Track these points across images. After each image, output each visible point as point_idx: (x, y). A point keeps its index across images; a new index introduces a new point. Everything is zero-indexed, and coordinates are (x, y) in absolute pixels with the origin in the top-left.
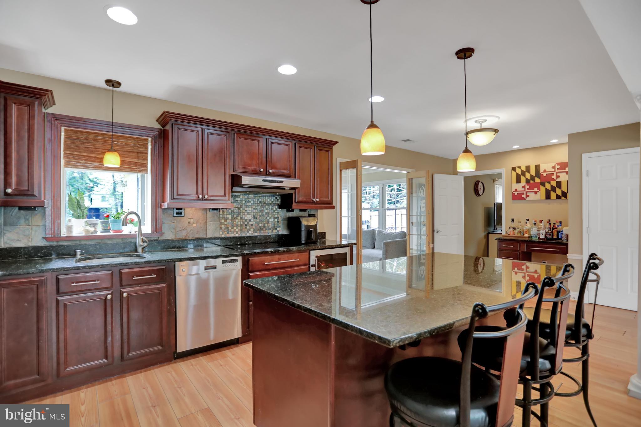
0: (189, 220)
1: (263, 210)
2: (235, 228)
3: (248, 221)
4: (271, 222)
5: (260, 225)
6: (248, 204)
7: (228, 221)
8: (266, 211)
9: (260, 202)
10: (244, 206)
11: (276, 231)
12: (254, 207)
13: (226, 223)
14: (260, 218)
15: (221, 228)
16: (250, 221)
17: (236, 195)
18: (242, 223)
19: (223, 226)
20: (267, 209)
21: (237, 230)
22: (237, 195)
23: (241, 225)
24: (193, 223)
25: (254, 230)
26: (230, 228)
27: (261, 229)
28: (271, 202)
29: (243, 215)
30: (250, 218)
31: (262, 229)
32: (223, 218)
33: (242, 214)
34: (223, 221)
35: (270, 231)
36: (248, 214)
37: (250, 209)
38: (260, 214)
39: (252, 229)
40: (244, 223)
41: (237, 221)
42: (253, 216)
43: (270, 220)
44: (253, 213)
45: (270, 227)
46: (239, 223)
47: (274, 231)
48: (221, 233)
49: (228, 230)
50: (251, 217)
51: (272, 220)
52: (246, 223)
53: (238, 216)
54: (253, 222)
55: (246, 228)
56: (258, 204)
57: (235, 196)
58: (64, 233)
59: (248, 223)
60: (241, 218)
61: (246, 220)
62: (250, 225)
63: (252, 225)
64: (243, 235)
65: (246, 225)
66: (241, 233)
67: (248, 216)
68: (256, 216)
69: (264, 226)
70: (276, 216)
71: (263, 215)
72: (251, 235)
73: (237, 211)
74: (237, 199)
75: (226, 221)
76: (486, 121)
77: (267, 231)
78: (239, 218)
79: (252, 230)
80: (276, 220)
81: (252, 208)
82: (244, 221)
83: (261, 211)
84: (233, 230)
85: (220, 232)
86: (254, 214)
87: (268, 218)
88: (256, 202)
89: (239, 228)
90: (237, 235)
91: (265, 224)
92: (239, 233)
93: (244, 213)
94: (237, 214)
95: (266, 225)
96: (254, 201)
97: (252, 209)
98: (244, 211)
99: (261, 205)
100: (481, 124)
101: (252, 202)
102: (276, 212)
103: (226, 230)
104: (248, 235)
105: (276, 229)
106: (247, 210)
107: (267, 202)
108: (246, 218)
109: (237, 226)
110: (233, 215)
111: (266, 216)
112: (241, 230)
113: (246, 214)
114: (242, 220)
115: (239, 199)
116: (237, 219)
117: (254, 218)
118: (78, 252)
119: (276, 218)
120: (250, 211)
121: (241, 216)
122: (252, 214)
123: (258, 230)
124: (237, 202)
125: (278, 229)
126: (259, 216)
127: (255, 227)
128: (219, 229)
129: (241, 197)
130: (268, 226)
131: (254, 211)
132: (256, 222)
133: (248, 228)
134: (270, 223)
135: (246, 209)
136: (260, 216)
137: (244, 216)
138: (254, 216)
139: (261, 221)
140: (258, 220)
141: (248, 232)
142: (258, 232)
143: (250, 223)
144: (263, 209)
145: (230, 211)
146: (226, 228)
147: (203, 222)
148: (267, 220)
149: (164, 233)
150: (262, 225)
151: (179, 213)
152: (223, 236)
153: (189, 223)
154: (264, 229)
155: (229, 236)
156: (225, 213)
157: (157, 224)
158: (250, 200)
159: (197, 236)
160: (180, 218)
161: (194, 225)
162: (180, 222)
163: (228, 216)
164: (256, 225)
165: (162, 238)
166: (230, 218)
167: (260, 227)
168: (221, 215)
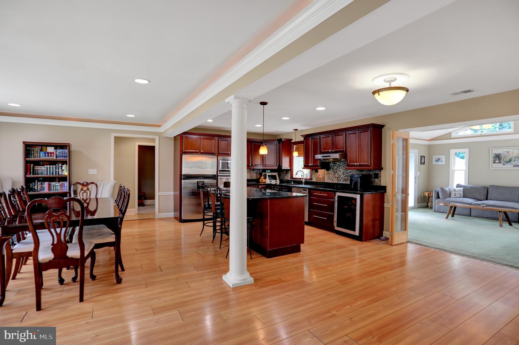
3: (340, 175)
5: (346, 178)
6: (340, 167)
7: (332, 175)
12: (343, 168)
14: (346, 174)
15: (330, 178)
16: (341, 175)
18: (338, 176)
21: (336, 180)
23: (338, 178)
25: (343, 180)
26: (333, 179)
30: (341, 174)
32: (331, 174)
33: (338, 172)
34: (331, 175)
36: (340, 172)
38: (346, 172)
40: (339, 176)
41: (336, 175)
48: (330, 180)
49: (332, 180)
54: (343, 176)
57: (335, 163)
58: (294, 176)
59: (340, 176)
60: (338, 174)
61: (339, 175)
63: (342, 178)
64: (338, 182)
65: (339, 178)
68: (344, 173)
71: (348, 173)
72: (342, 183)
78: (337, 174)
79: (342, 180)
90: (336, 182)
92: (337, 181)
94: (336, 172)
97: (342, 170)
98: (339, 171)
101: (342, 166)
103: (331, 179)
104: (340, 182)
108: (339, 174)
110: (334, 173)
111: (349, 173)
113: (339, 172)
126: (345, 173)
129: (338, 164)
131: (343, 171)
132: (344, 177)
133: (340, 179)
136: (346, 173)
138: (343, 173)
140: (345, 176)
142: (345, 181)
145: (333, 171)
146: (331, 178)
147: (323, 175)
148: (349, 175)
149: (312, 179)
150: (347, 178)
151: (317, 171)
152: (331, 182)
153: (320, 175)
154: (348, 180)
155: (332, 182)
156: (332, 172)
157: (311, 175)
158: (341, 165)
159: (322, 181)
160: (317, 173)
161: (321, 176)
162: (317, 175)
163: (332, 173)
164: (344, 178)
165: (312, 181)
166: (333, 174)
167: (346, 179)
168: (330, 172)
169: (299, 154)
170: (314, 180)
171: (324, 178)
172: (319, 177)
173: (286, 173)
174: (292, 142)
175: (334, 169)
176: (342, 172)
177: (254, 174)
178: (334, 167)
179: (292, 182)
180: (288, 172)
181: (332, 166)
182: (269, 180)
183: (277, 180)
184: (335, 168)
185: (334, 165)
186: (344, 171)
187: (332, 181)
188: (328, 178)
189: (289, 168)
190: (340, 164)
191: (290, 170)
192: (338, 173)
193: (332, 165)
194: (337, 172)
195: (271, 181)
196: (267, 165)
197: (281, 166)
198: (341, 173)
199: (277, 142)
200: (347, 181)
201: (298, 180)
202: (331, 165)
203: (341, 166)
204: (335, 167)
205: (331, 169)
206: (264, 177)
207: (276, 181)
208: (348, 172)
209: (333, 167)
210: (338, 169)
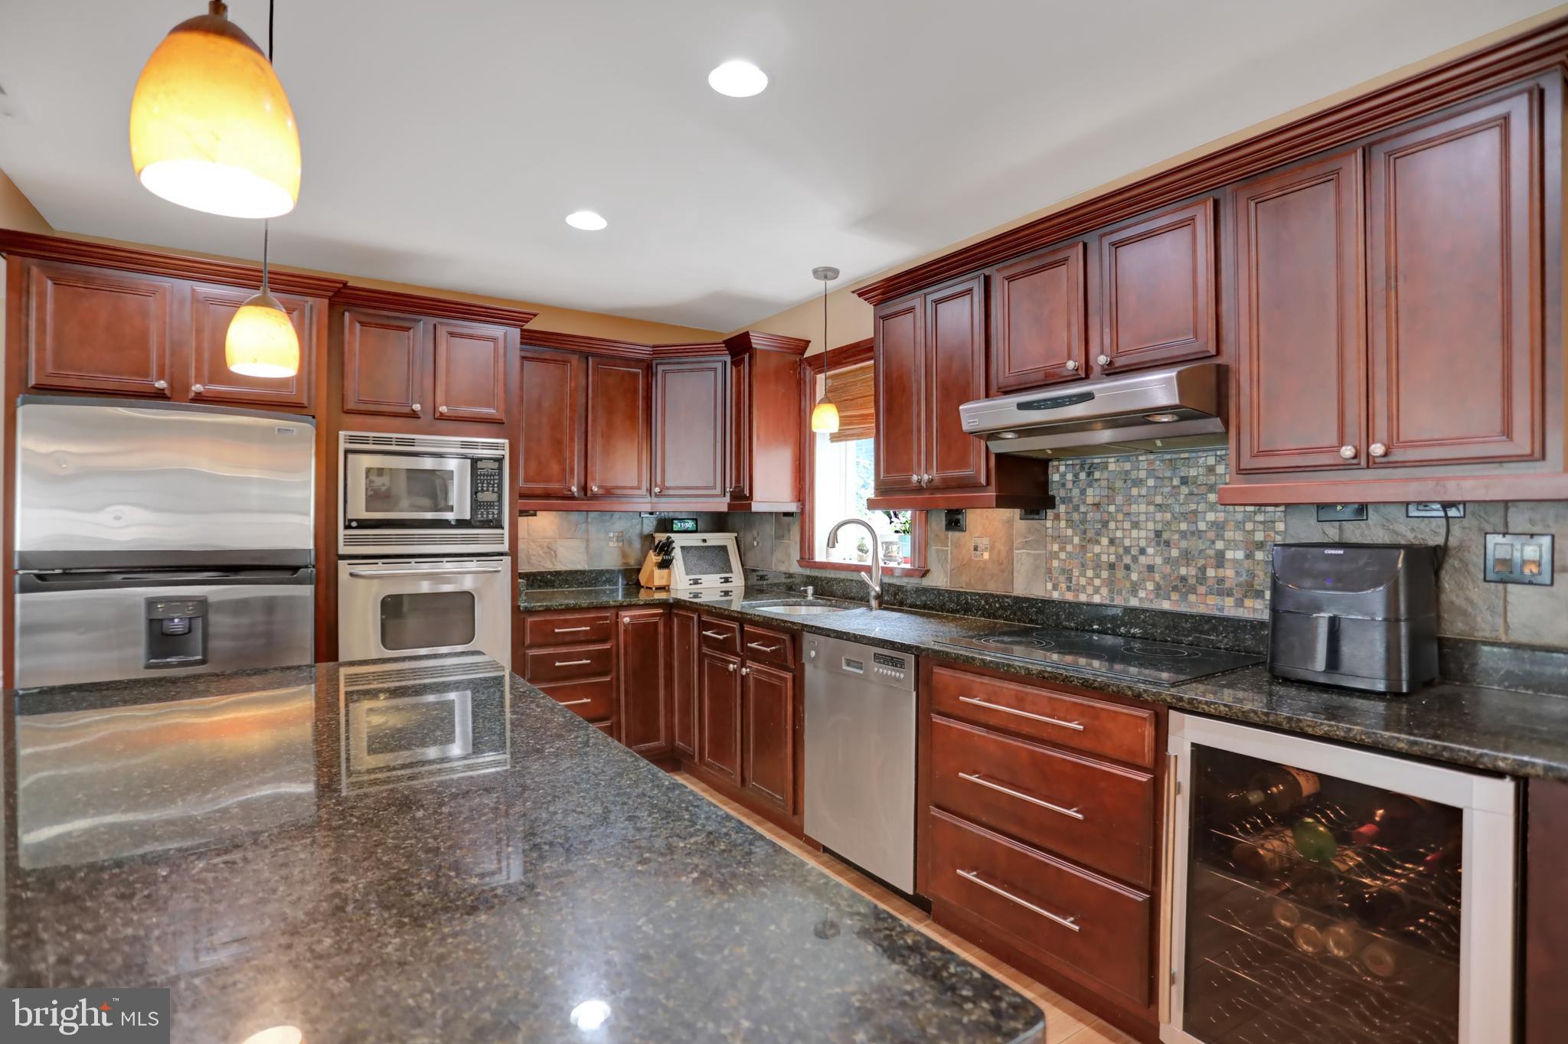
0: (976, 541)
1: (1195, 512)
2: (1090, 573)
3: (1135, 551)
4: (1235, 561)
5: (1183, 571)
6: (1135, 491)
7: (1069, 548)
8: (1211, 516)
9: (1184, 481)
10: (1119, 499)
12: (1159, 500)
13: (1063, 555)
14: (1184, 544)
15: (1049, 571)
16: (1142, 551)
17: (1096, 461)
18: (1113, 558)
19: (1055, 563)
20: (1212, 509)
21: (1097, 582)
22: (1099, 461)
23: (1112, 566)
25: (1158, 587)
26: (1076, 572)
27: (1183, 586)
29: (1117, 529)
30: (1143, 543)
31: (1193, 590)
32: (1057, 538)
33: (1112, 525)
34: (1056, 547)
35: (1229, 601)
36: (1136, 525)
37: (1143, 508)
38: (1184, 526)
39: (1148, 583)
40: (1119, 557)
41: (1097, 549)
42: (1152, 535)
43: (1229, 555)
44: (1155, 522)
45: (1228, 584)
46: (1104, 558)
47: (1248, 603)
48: (1049, 586)
49: (1070, 579)
50: (1146, 538)
51: (1240, 555)
52: (1127, 560)
54: (1153, 556)
55: (1127, 577)
56: (1174, 487)
57: (1092, 464)
58: (820, 556)
59: (1135, 559)
60: (1112, 542)
61: (1127, 550)
62: (1141, 569)
63: (1151, 568)
64: (1119, 602)
65: (1128, 567)
66: (1111, 591)
67: (1135, 533)
68: (1165, 536)
69: (1202, 578)
70: (1259, 536)
71: (1199, 534)
72: (1146, 605)
75: (1062, 549)
77: (1212, 600)
78: (1105, 541)
79: (1150, 586)
81: (1148, 504)
82: (1121, 550)
83: (1185, 517)
84: (1083, 581)
85: (1046, 581)
86: (1159, 527)
88: (1167, 483)
89: (1105, 574)
90: (1097, 599)
91: (1203, 570)
92: (1104, 591)
93: (1119, 525)
94: (1098, 526)
95: (1211, 572)
96: (1157, 478)
97: (1152, 508)
98: (1120, 517)
99: (1185, 490)
101: (1151, 482)
102: (1259, 517)
103: (1062, 579)
104: (1134, 602)
106: (1129, 514)
107: (1212, 480)
108: (1127, 542)
109: (1097, 567)
110: (1085, 532)
111: (1211, 535)
112: (1110, 583)
113: (1127, 525)
114: (1112, 549)
115: (1105, 475)
116: (1098, 542)
117: (1158, 544)
119: (1259, 545)
120: (1143, 518)
121: (1111, 536)
123: (1175, 588)
124: (1096, 485)
126: (1176, 536)
127: (1164, 577)
128: (1043, 570)
129: (1112, 467)
130: (1221, 581)
131: (1159, 516)
132: (1167, 560)
133: (1134, 577)
134: (1228, 565)
135: (1126, 509)
136: (1183, 535)
138: (1158, 534)
139: (1187, 556)
140: (1175, 553)
141: (1134, 591)
142: (1175, 596)
143: (1142, 559)
144: (1193, 507)
145: (1076, 516)
146: (1063, 571)
147: (1001, 547)
148: (1211, 552)
149: (928, 571)
150: (1193, 571)
151: (954, 521)
152: (1056, 595)
153: (976, 549)
154: (1202, 589)
155: (1069, 597)
156: (1063, 524)
157: (921, 549)
158: (1143, 474)
159: (993, 587)
160: (957, 534)
161: (986, 556)
162: (957, 545)
163: (1070, 532)
164: (1167, 569)
165: (927, 582)
166: (1076, 540)
167: (1183, 579)
168: (1050, 531)
169: (844, 421)
170: (939, 579)
171: (1006, 565)
172: (971, 560)
173: (779, 537)
174: (806, 355)
175: (1083, 509)
176: (1151, 525)
177: (610, 539)
178: (1083, 492)
179: (810, 589)
180: (789, 531)
181: (1069, 485)
182: (687, 574)
183: (731, 571)
184: (1089, 500)
185: (1083, 476)
186: (1168, 516)
187: (1069, 589)
188: (1037, 567)
189: (793, 507)
190: (1127, 466)
191: (800, 517)
192: (1119, 534)
193: (1069, 477)
194: (1105, 524)
195: (696, 582)
196: (671, 492)
197: (747, 493)
198: (1141, 536)
199: (728, 359)
200: (1192, 598)
201: (842, 575)
202: (1056, 477)
203: (1138, 483)
204: (1090, 491)
205: (1062, 508)
206: (660, 558)
207: (726, 580)
208: (1202, 526)
209: (1076, 492)
210: (1112, 508)
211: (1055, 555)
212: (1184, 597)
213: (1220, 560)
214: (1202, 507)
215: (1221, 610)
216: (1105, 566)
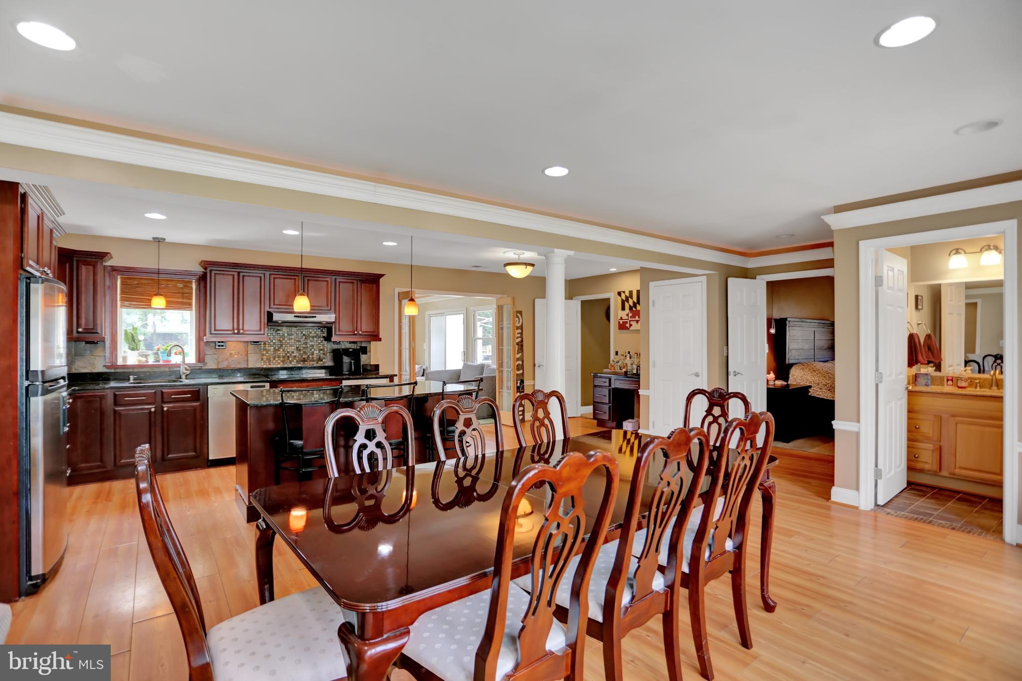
0: (231, 352)
1: (307, 342)
2: (277, 359)
3: (290, 352)
5: (304, 357)
6: (291, 337)
7: (269, 352)
8: (311, 343)
9: (304, 335)
10: (286, 339)
11: (322, 363)
12: (297, 339)
13: (267, 355)
14: (304, 350)
15: (262, 359)
16: (293, 352)
18: (284, 354)
19: (265, 357)
20: (311, 342)
21: (279, 361)
22: (279, 328)
23: (284, 357)
24: (235, 354)
25: (297, 362)
26: (272, 359)
28: (315, 335)
30: (293, 350)
31: (306, 361)
32: (265, 350)
33: (284, 346)
34: (265, 353)
35: (315, 363)
36: (291, 346)
37: (293, 341)
38: (304, 346)
40: (286, 354)
41: (279, 352)
43: (315, 352)
45: (315, 359)
46: (281, 355)
47: (319, 362)
48: (262, 364)
49: (270, 361)
51: (317, 352)
52: (288, 355)
53: (280, 348)
54: (296, 354)
55: (288, 359)
58: (120, 362)
59: (291, 355)
60: (284, 350)
61: (288, 352)
62: (292, 357)
63: (295, 357)
64: (286, 366)
65: (288, 357)
66: (283, 363)
67: (291, 348)
68: (299, 348)
69: (309, 358)
70: (322, 348)
71: (307, 347)
72: (294, 366)
73: (279, 343)
74: (279, 332)
75: (267, 353)
76: (524, 253)
77: (311, 363)
78: (281, 350)
79: (295, 361)
80: (322, 352)
81: (294, 340)
82: (286, 352)
83: (304, 344)
84: (274, 361)
86: (297, 346)
87: (313, 350)
88: (300, 335)
89: (282, 359)
90: (279, 366)
92: (281, 364)
93: (286, 346)
94: (279, 346)
95: (311, 356)
96: (297, 334)
97: (296, 341)
98: (286, 343)
99: (304, 337)
100: (519, 256)
101: (295, 335)
102: (321, 344)
103: (267, 361)
104: (291, 366)
105: (322, 360)
106: (289, 343)
107: (311, 335)
108: (288, 350)
109: (279, 357)
110: (275, 347)
111: (311, 348)
112: (283, 361)
113: (288, 346)
114: (284, 352)
115: (281, 332)
116: (279, 351)
117: (297, 350)
118: (132, 377)
119: (321, 350)
120: (293, 344)
121: (284, 348)
122: (295, 346)
123: (302, 361)
124: (279, 335)
125: (324, 360)
126: (302, 348)
127: (299, 358)
128: (260, 359)
129: (283, 330)
130: (313, 358)
131: (297, 343)
132: (299, 354)
133: (290, 359)
134: (315, 354)
135: (288, 341)
136: (304, 348)
137: (286, 348)
138: (297, 348)
139: (305, 353)
140: (302, 352)
141: (290, 363)
142: (302, 363)
143: (293, 354)
145: (272, 343)
146: (268, 359)
147: (244, 353)
148: (310, 352)
149: (205, 363)
150: (306, 356)
151: (220, 345)
152: (265, 366)
153: (231, 354)
155: (270, 366)
156: (267, 346)
157: (202, 356)
158: (293, 333)
159: (239, 366)
161: (236, 356)
162: (222, 353)
163: (270, 348)
165: (206, 366)
166: (272, 350)
167: (304, 358)
168: (262, 348)
170: (211, 364)
171: (246, 359)
172: (228, 358)
175: (274, 341)
178: (274, 337)
180: (92, 351)
181: (269, 334)
184: (276, 339)
185: (274, 332)
186: (300, 343)
188: (258, 359)
190: (288, 330)
194: (282, 345)
198: (292, 349)
200: (306, 363)
203: (292, 335)
204: (276, 336)
208: (309, 346)
209: (272, 336)
210: (284, 341)
211: (263, 355)
212: (304, 363)
213: (313, 354)
214: (308, 341)
215: (313, 365)
216: (282, 357)
